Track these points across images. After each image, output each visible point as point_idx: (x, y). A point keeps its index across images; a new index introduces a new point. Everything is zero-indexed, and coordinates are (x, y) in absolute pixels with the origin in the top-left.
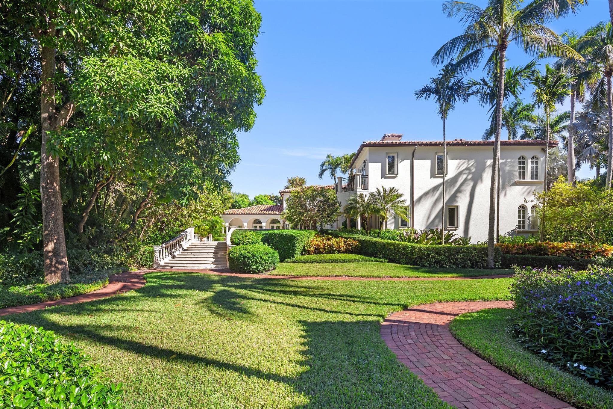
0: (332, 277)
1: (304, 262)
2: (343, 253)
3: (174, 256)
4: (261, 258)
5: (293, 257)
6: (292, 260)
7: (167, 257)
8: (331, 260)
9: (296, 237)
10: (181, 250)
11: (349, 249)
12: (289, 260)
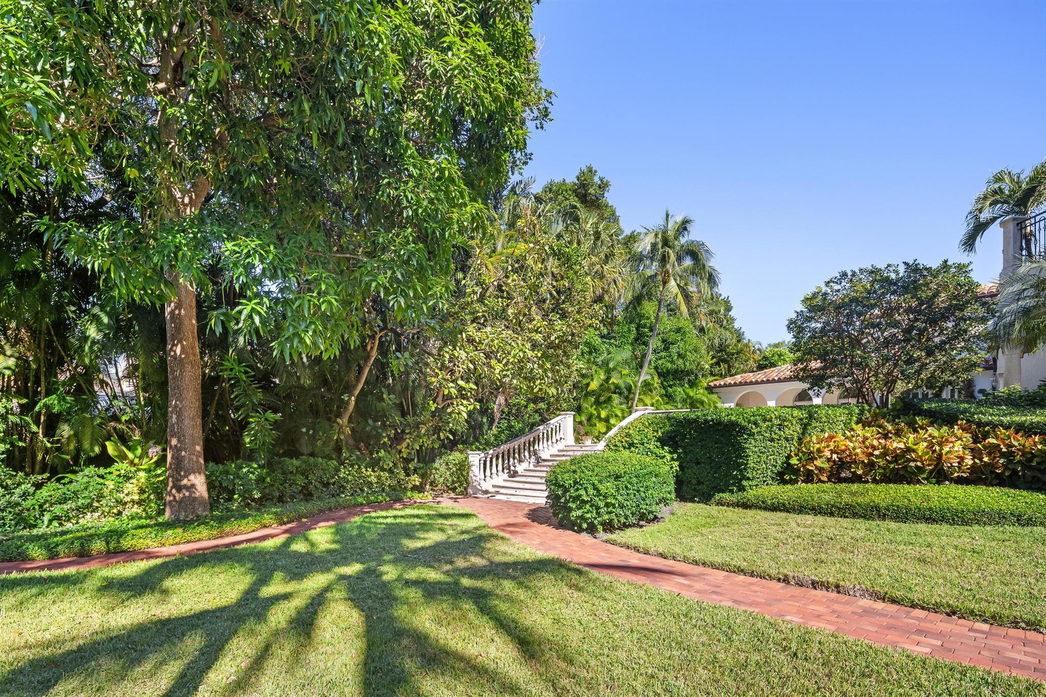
0: (800, 584)
1: (774, 508)
2: (960, 481)
3: (516, 472)
4: (595, 488)
5: (742, 489)
6: (733, 498)
7: (500, 473)
8: (877, 508)
9: (743, 428)
10: (533, 460)
11: (992, 466)
12: (726, 496)
